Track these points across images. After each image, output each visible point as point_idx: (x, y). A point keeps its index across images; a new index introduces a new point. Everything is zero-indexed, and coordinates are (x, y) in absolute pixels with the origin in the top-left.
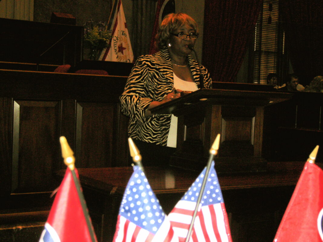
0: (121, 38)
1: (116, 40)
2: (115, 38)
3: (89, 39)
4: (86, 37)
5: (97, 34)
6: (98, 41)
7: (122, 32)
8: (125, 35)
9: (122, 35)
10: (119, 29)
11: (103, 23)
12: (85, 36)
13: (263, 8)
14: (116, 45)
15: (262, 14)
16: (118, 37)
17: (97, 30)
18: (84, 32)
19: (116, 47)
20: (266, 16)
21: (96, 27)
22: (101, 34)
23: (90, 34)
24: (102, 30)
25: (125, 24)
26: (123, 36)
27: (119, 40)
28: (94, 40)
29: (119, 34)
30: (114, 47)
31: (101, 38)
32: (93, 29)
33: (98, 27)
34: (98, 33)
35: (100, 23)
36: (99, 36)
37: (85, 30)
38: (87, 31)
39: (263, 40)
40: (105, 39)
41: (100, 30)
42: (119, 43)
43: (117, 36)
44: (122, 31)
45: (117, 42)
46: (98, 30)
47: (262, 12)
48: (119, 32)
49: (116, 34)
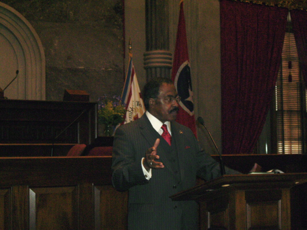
0: (137, 109)
1: (132, 111)
2: (130, 109)
3: (103, 114)
4: (100, 113)
5: (111, 109)
6: (113, 116)
7: (137, 103)
8: (140, 105)
9: (138, 105)
10: (133, 100)
11: (117, 97)
12: (100, 111)
13: (281, 66)
14: (131, 116)
15: (281, 73)
16: (133, 108)
17: (111, 105)
18: (99, 108)
19: (131, 118)
20: (285, 74)
21: (110, 102)
22: (116, 108)
23: (104, 109)
24: (116, 105)
25: (140, 94)
26: (138, 107)
27: (134, 111)
28: (109, 115)
29: (134, 104)
30: (130, 118)
31: (116, 113)
32: (107, 104)
33: (112, 102)
34: (113, 108)
35: (114, 97)
36: (113, 111)
37: (99, 106)
38: (101, 107)
39: (285, 99)
40: (120, 114)
41: (114, 105)
42: (134, 114)
43: (131, 107)
44: (137, 101)
45: (132, 113)
46: (113, 105)
47: (281, 70)
48: (134, 103)
49: (130, 105)
